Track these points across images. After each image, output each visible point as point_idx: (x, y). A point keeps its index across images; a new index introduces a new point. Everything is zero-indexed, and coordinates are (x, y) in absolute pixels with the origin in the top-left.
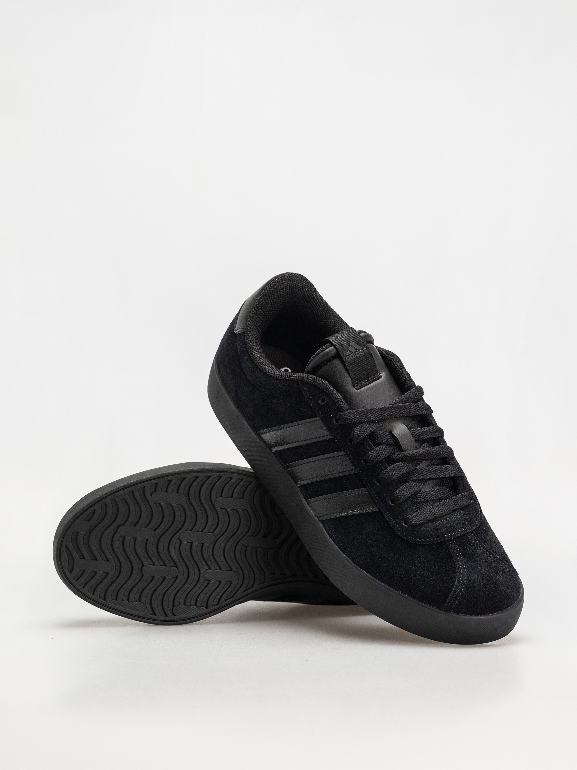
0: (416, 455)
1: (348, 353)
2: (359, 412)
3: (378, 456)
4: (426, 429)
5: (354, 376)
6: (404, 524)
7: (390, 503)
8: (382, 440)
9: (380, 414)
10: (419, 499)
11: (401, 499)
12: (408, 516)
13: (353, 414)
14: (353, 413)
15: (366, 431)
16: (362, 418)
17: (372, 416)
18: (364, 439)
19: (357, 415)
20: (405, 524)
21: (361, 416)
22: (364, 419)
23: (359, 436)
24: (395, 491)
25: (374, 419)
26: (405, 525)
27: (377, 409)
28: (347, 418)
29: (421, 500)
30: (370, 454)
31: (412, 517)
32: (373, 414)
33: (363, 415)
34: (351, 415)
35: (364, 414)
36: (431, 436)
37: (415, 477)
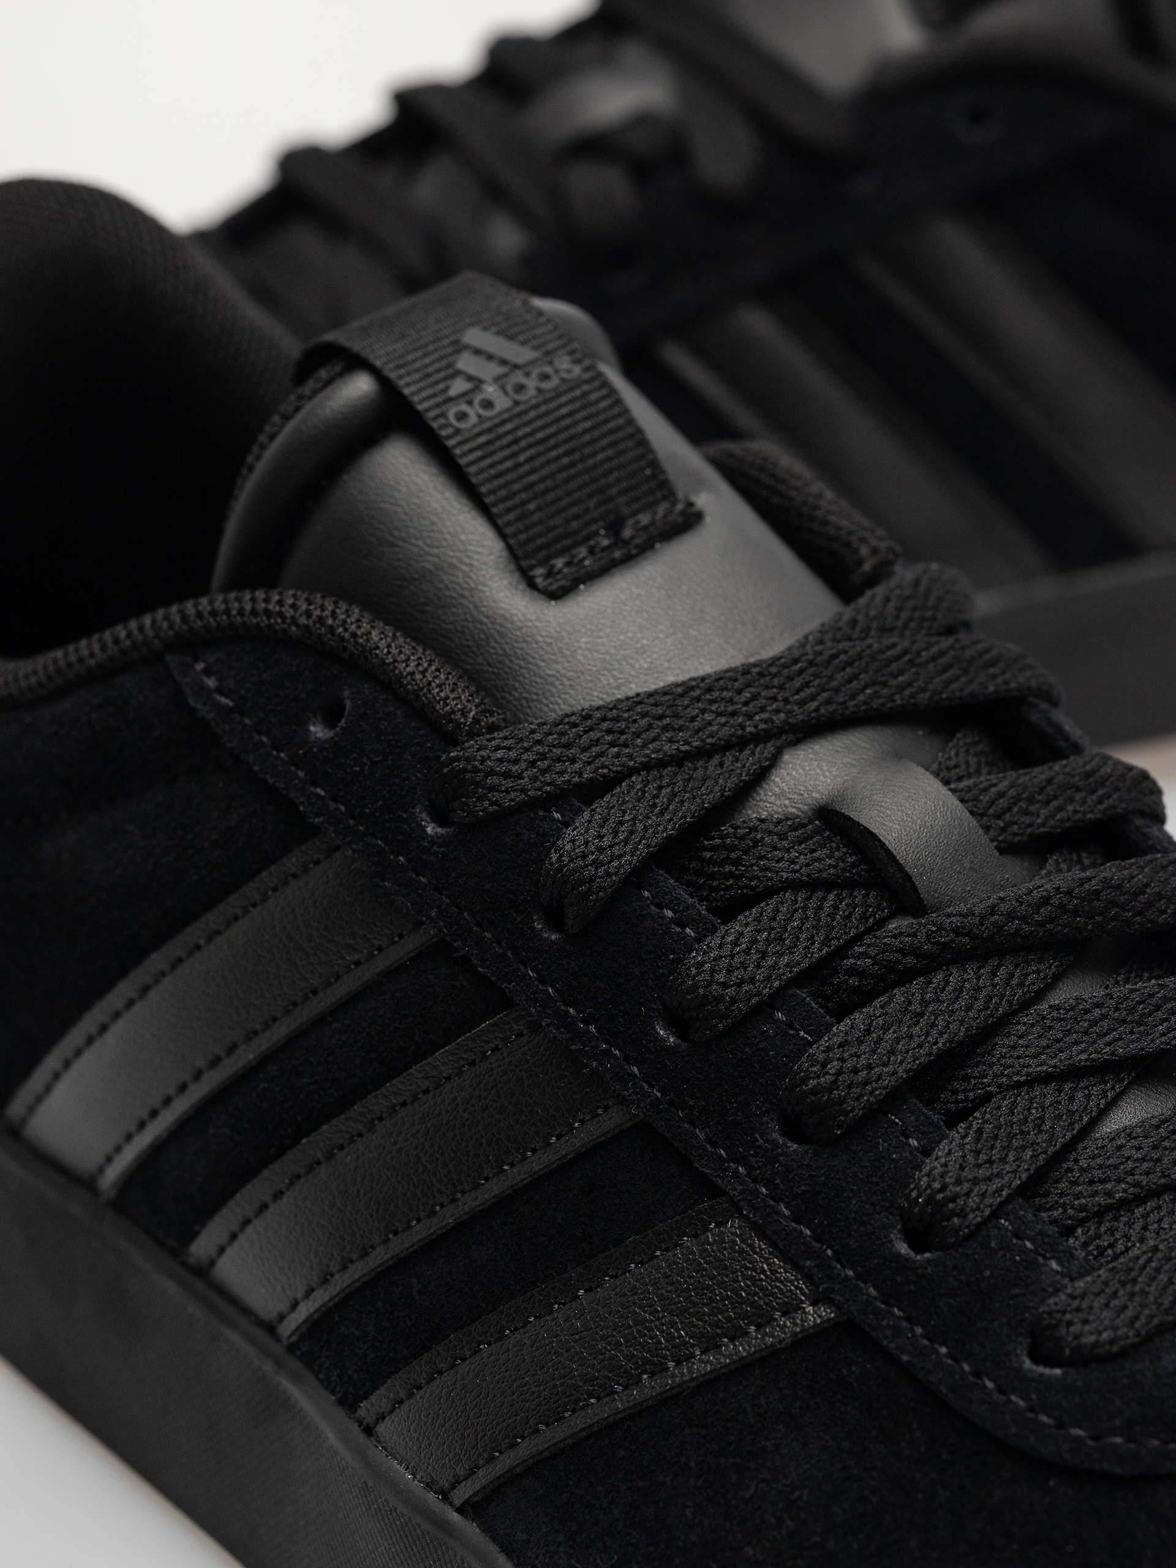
0: (1010, 916)
1: (459, 386)
2: (575, 725)
3: (758, 966)
4: (1039, 774)
5: (518, 519)
6: (1028, 1364)
7: (903, 1248)
8: (766, 869)
9: (719, 714)
10: (1094, 1194)
11: (971, 1203)
12: (1042, 1301)
13: (538, 742)
14: (537, 736)
15: (640, 826)
16: (602, 754)
17: (665, 729)
18: (637, 877)
19: (567, 746)
20: (1036, 1360)
21: (597, 742)
22: (618, 755)
23: (597, 864)
24: (918, 1167)
25: (687, 743)
26: (1041, 1369)
27: (692, 688)
28: (507, 775)
29: (1109, 1194)
30: (700, 965)
31: (1076, 1303)
32: (676, 716)
33: (609, 738)
34: (527, 750)
35: (609, 731)
36: (1084, 813)
37: (1034, 1056)
